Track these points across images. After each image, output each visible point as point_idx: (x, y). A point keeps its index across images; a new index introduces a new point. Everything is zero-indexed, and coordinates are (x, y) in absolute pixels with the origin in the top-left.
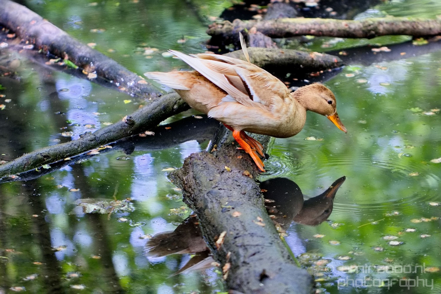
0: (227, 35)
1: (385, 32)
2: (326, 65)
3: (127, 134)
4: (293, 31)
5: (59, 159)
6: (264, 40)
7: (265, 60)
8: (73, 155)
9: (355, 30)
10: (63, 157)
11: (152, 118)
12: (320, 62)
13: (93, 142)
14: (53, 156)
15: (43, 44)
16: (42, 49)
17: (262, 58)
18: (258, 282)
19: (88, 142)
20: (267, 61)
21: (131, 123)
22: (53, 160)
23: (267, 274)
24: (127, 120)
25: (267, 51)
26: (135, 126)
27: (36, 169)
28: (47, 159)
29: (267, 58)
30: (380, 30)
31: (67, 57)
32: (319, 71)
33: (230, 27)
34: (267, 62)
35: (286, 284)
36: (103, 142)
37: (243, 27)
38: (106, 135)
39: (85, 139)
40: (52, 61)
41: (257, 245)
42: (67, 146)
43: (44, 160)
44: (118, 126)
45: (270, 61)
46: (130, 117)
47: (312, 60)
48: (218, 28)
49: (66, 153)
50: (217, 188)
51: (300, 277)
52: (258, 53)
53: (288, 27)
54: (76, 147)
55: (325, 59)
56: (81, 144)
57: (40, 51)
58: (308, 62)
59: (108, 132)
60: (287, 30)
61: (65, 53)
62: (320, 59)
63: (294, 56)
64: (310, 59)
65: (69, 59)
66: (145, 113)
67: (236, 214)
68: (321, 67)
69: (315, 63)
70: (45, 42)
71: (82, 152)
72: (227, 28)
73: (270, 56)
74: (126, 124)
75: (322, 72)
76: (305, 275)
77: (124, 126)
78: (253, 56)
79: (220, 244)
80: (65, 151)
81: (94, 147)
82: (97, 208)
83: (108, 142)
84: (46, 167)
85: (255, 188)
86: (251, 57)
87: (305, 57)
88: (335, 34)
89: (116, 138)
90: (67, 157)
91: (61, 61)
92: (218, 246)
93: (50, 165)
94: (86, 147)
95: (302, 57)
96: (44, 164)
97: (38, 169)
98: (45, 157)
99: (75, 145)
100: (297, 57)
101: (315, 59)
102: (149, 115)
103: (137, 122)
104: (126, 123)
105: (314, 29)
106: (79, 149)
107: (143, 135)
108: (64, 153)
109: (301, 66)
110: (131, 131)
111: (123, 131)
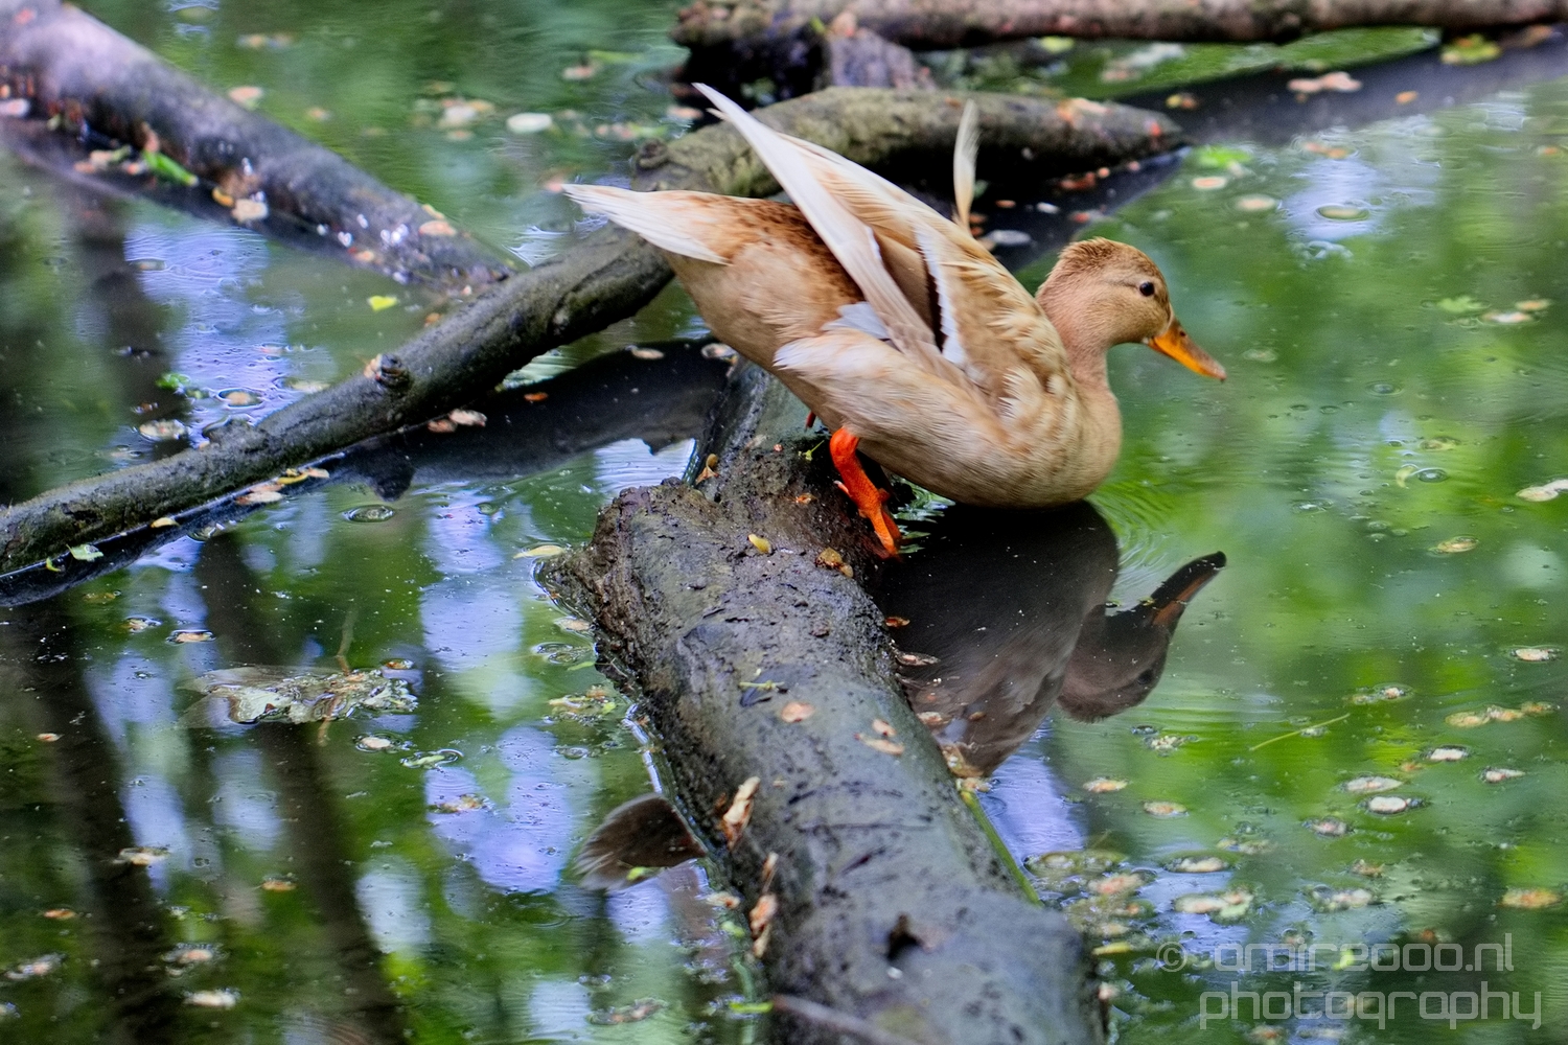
0: (750, 46)
1: (1338, 17)
2: (1120, 146)
3: (383, 422)
4: (991, 23)
5: (133, 521)
6: (884, 58)
7: (889, 135)
8: (184, 507)
9: (1223, 14)
10: (148, 516)
11: (477, 362)
12: (1095, 136)
13: (256, 458)
14: (107, 512)
15: (64, 95)
16: (62, 114)
17: (877, 127)
18: (883, 964)
19: (240, 457)
20: (898, 136)
21: (396, 381)
22: (110, 528)
23: (914, 931)
24: (384, 371)
25: (897, 99)
26: (411, 393)
27: (49, 562)
28: (88, 523)
29: (895, 128)
30: (1316, 10)
31: (153, 143)
32: (1095, 169)
33: (756, 13)
34: (896, 143)
35: (986, 967)
36: (295, 457)
37: (804, 12)
38: (305, 430)
39: (227, 446)
40: (100, 158)
41: (875, 826)
42: (162, 476)
43: (77, 529)
44: (349, 395)
45: (910, 138)
46: (394, 362)
47: (1068, 131)
48: (714, 18)
49: (159, 500)
50: (720, 618)
51: (1038, 940)
52: (862, 108)
53: (973, 8)
54: (194, 477)
55: (1116, 125)
56: (211, 466)
57: (54, 123)
58: (1050, 138)
59: (315, 418)
60: (971, 19)
61: (146, 127)
62: (1097, 126)
63: (999, 117)
64: (1059, 125)
65: (163, 151)
66: (449, 345)
67: (794, 711)
68: (1101, 155)
69: (1079, 142)
70: (71, 88)
71: (218, 494)
72: (746, 21)
73: (908, 119)
74: (379, 388)
75: (1104, 172)
76: (1057, 933)
77: (373, 393)
78: (845, 123)
79: (738, 826)
80: (152, 493)
81: (260, 475)
82: (278, 701)
83: (313, 456)
84: (85, 553)
85: (863, 615)
86: (838, 125)
87: (1039, 120)
88: (1152, 30)
89: (342, 437)
90: (162, 514)
91: (134, 157)
92: (731, 830)
93: (100, 547)
94: (231, 474)
95: (1027, 121)
96: (76, 543)
97: (55, 564)
98: (79, 515)
99: (191, 469)
100: (1009, 118)
101: (1077, 125)
102: (463, 351)
103: (421, 377)
104: (380, 381)
105: (1071, 13)
106: (206, 485)
107: (444, 426)
108: (149, 500)
109: (1027, 153)
110: (400, 410)
111: (369, 412)
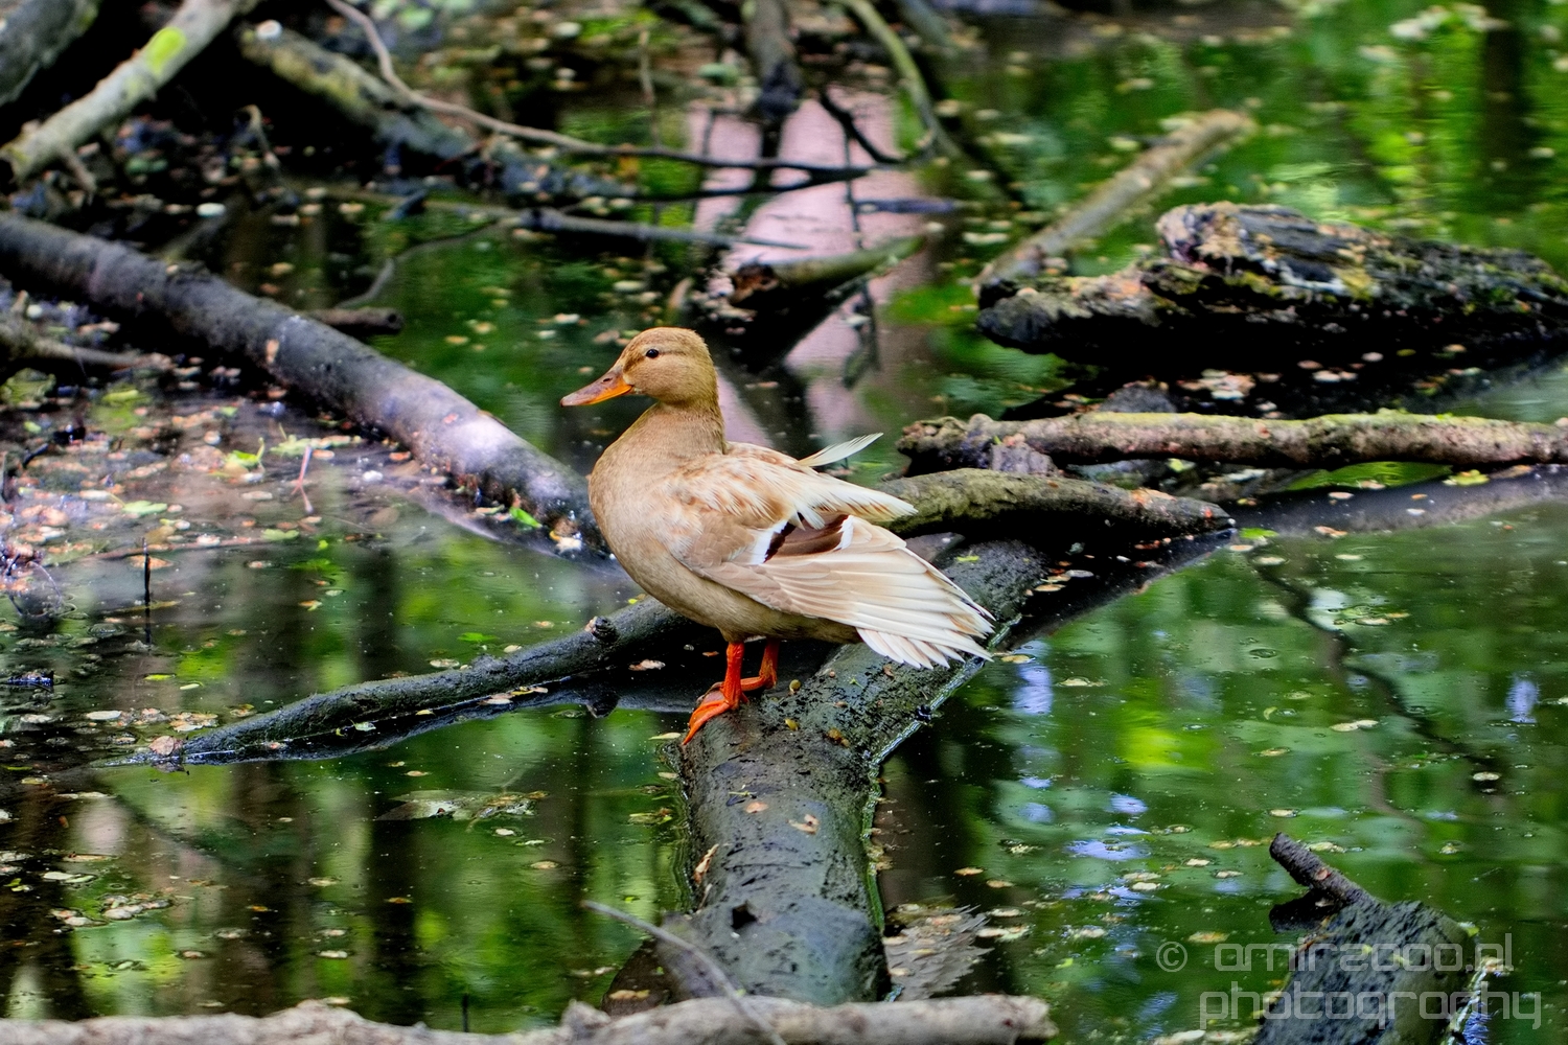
1: (1371, 451)
2: (1179, 522)
3: (596, 661)
4: (1120, 445)
5: (402, 710)
7: (1000, 502)
8: (441, 704)
9: (1287, 445)
10: (414, 707)
11: (667, 627)
12: (1160, 514)
13: (498, 677)
14: (384, 702)
15: (468, 471)
16: (465, 483)
17: (991, 495)
18: (731, 930)
19: (486, 676)
20: (1009, 503)
21: (606, 634)
22: (385, 712)
23: (752, 912)
24: (597, 627)
25: (1009, 478)
26: (617, 643)
27: (338, 731)
28: (369, 708)
29: (1006, 497)
30: (1357, 446)
31: (518, 502)
32: (1161, 538)
33: (956, 432)
34: (1006, 507)
35: (792, 934)
36: (526, 678)
37: (989, 432)
38: (537, 662)
39: (477, 669)
40: (481, 512)
41: (768, 865)
42: (427, 683)
43: (361, 712)
44: (571, 642)
45: (1016, 505)
46: (605, 621)
47: (1139, 509)
48: (926, 435)
49: (422, 698)
50: (738, 759)
51: (840, 925)
52: (982, 482)
53: (1108, 434)
54: (450, 685)
55: (1178, 509)
56: (464, 680)
57: (459, 491)
58: (1125, 513)
59: (544, 655)
60: (1106, 441)
61: (514, 490)
62: (1163, 509)
63: (1087, 496)
64: (1133, 505)
65: (523, 507)
66: (647, 614)
67: (756, 806)
68: (1162, 528)
69: (1147, 518)
70: (472, 465)
71: (467, 698)
72: (947, 436)
73: (1015, 492)
74: (594, 638)
75: (1167, 540)
76: (853, 922)
77: (589, 642)
78: (967, 491)
79: (702, 874)
80: (418, 693)
81: (499, 688)
82: (447, 807)
83: (540, 680)
84: (364, 727)
86: (962, 491)
87: (1118, 500)
88: (1235, 455)
89: (562, 669)
90: (424, 707)
91: (504, 512)
92: (699, 877)
93: (375, 724)
94: (477, 686)
95: (1110, 500)
96: (360, 721)
97: (342, 732)
98: (362, 702)
99: (449, 680)
100: (1095, 497)
101: (1147, 506)
102: (657, 619)
103: (624, 633)
104: (594, 634)
105: (1177, 440)
106: (459, 691)
107: (639, 668)
108: (415, 696)
109: (1107, 522)
110: (608, 655)
111: (585, 654)
